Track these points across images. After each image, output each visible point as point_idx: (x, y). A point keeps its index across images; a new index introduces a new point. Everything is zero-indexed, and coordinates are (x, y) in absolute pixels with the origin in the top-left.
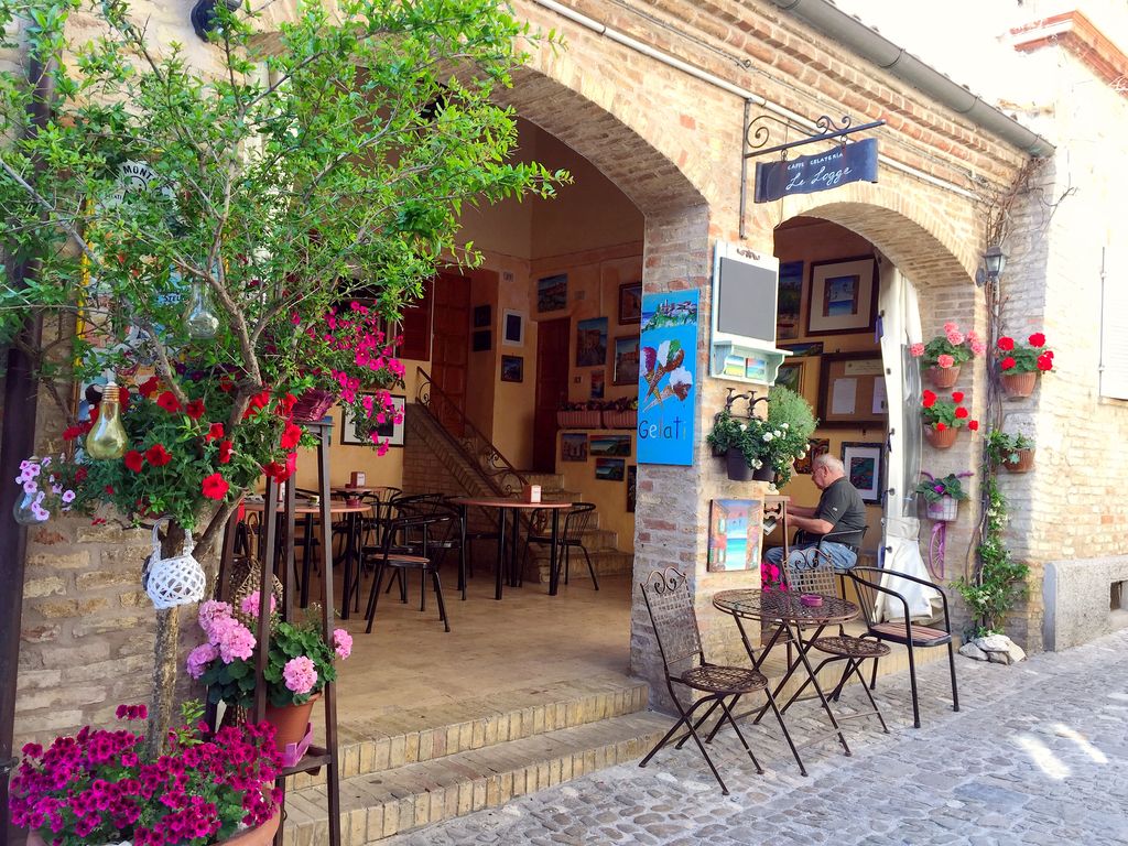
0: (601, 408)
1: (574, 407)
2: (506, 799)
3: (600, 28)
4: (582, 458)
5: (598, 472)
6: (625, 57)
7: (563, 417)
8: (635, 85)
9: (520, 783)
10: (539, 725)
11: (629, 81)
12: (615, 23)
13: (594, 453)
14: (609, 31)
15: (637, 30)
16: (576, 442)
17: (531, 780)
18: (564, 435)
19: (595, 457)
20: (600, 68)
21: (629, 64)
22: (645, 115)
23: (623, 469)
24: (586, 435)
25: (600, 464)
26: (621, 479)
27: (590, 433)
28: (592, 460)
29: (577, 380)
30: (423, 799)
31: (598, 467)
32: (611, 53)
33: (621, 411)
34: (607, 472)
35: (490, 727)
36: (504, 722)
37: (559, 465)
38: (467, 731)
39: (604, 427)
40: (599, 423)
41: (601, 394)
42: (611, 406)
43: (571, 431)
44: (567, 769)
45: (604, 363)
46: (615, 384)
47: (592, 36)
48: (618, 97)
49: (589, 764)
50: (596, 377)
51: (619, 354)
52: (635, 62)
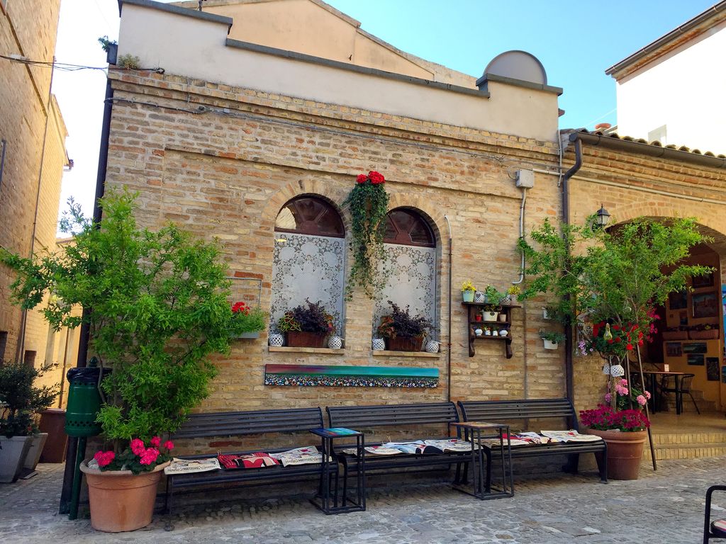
0: (688, 329)
1: (670, 330)
2: (694, 457)
3: (701, 199)
4: (679, 354)
5: (690, 361)
6: (710, 206)
7: (665, 335)
8: (715, 214)
9: (698, 453)
10: (699, 440)
11: (712, 214)
12: (706, 196)
13: (686, 352)
14: (704, 200)
15: (714, 196)
16: (675, 347)
17: (701, 452)
18: (667, 344)
19: (686, 354)
20: (702, 212)
21: (712, 208)
22: (719, 224)
23: (703, 359)
24: (680, 343)
25: (690, 357)
26: (703, 364)
27: (682, 342)
28: (685, 356)
29: (672, 316)
30: (668, 451)
31: (689, 359)
32: (705, 206)
33: (699, 331)
34: (694, 361)
35: (682, 437)
36: (686, 437)
37: (665, 357)
38: (675, 437)
39: (690, 339)
40: (687, 337)
41: (686, 322)
42: (693, 328)
43: (672, 342)
44: (713, 452)
45: (686, 307)
46: (694, 318)
47: (698, 202)
48: (709, 220)
49: (721, 452)
50: (682, 314)
51: (695, 303)
52: (714, 207)
